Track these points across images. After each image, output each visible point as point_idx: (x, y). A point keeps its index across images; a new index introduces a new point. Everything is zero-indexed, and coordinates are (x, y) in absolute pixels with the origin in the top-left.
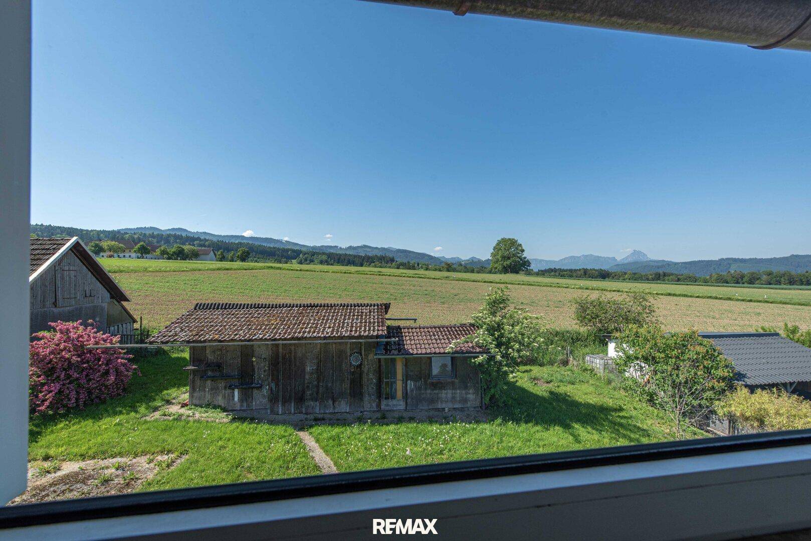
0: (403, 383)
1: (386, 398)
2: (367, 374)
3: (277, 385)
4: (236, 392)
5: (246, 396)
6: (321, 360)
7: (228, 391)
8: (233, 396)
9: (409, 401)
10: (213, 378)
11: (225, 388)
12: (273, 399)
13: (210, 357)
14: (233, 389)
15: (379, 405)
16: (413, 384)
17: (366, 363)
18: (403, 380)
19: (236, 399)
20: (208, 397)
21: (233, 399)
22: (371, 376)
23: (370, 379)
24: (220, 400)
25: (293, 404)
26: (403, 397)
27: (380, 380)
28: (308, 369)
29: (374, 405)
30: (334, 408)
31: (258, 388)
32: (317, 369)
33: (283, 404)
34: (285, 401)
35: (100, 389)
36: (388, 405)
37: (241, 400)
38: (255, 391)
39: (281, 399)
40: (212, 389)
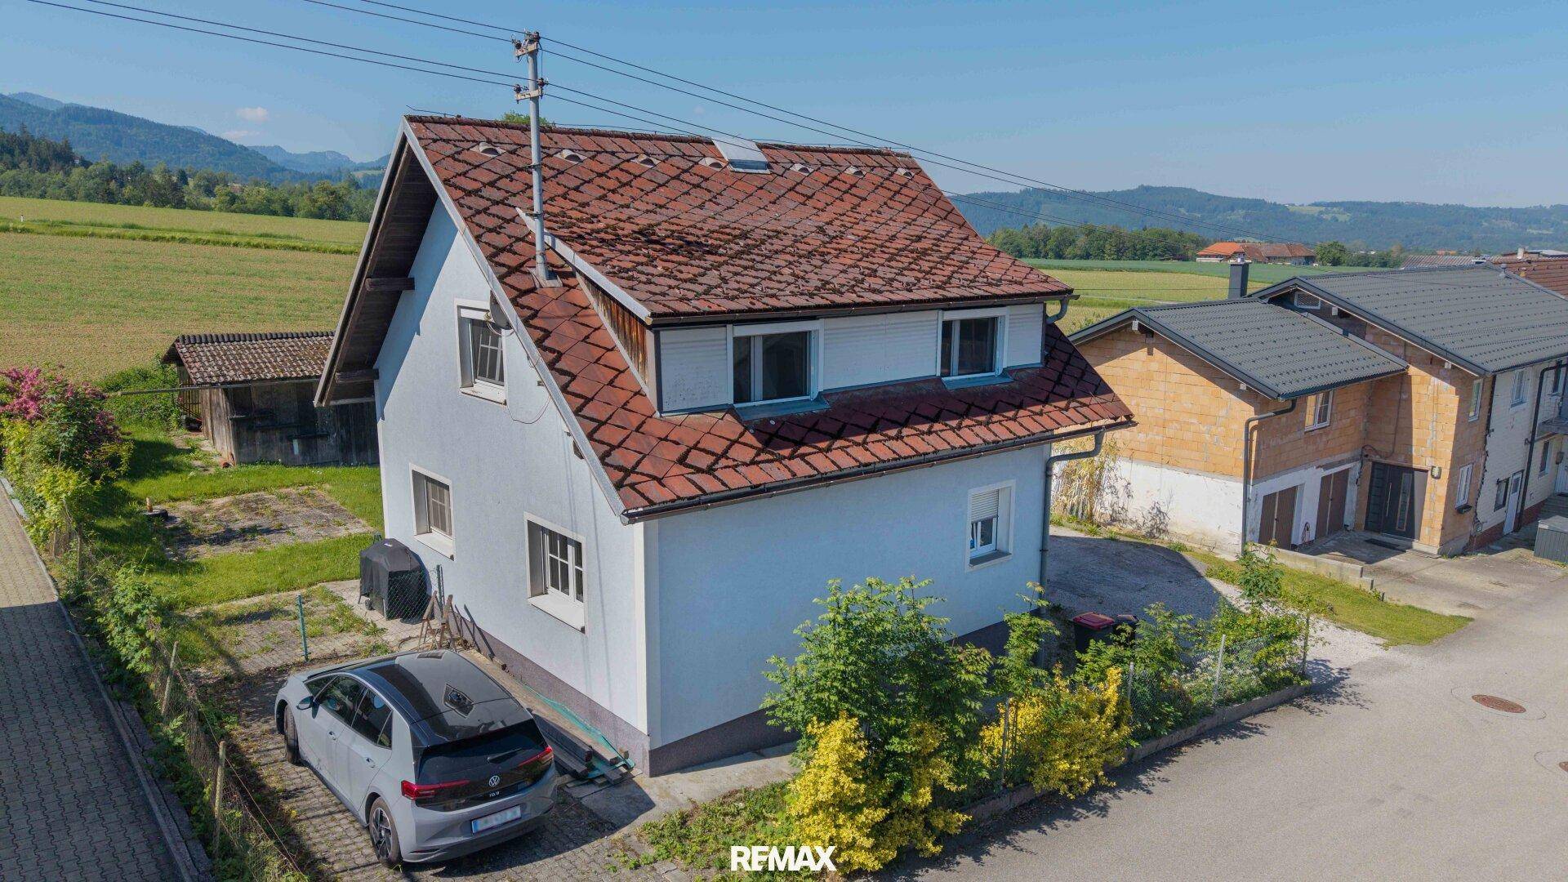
3: (348, 432)
4: (296, 443)
5: (309, 447)
7: (285, 444)
8: (292, 449)
10: (264, 430)
11: (281, 440)
12: (345, 447)
13: (258, 402)
14: (292, 440)
19: (296, 450)
20: (260, 452)
21: (293, 452)
24: (276, 454)
25: (369, 454)
31: (322, 437)
37: (304, 450)
38: (319, 441)
40: (264, 443)
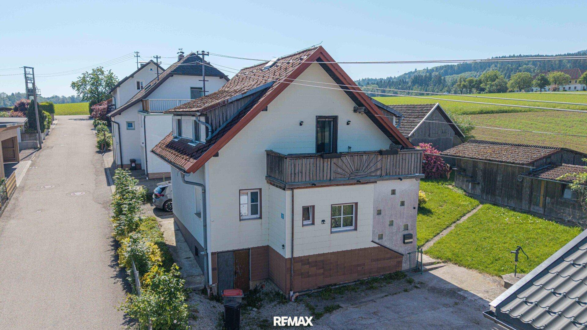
0: (544, 198)
1: (534, 205)
2: (525, 188)
3: (485, 184)
5: (473, 188)
6: (504, 175)
9: (546, 209)
10: (463, 176)
11: (467, 181)
12: (483, 191)
13: (462, 165)
14: (469, 183)
15: (529, 208)
16: (549, 199)
17: (525, 181)
18: (544, 196)
19: (470, 187)
20: (461, 183)
22: (527, 190)
23: (526, 191)
24: (464, 187)
26: (543, 206)
27: (531, 193)
28: (498, 179)
29: (527, 206)
30: (508, 203)
32: (502, 179)
33: (486, 195)
34: (487, 193)
35: (432, 174)
36: (534, 209)
37: (472, 189)
38: (477, 185)
39: (485, 192)
40: (462, 181)
